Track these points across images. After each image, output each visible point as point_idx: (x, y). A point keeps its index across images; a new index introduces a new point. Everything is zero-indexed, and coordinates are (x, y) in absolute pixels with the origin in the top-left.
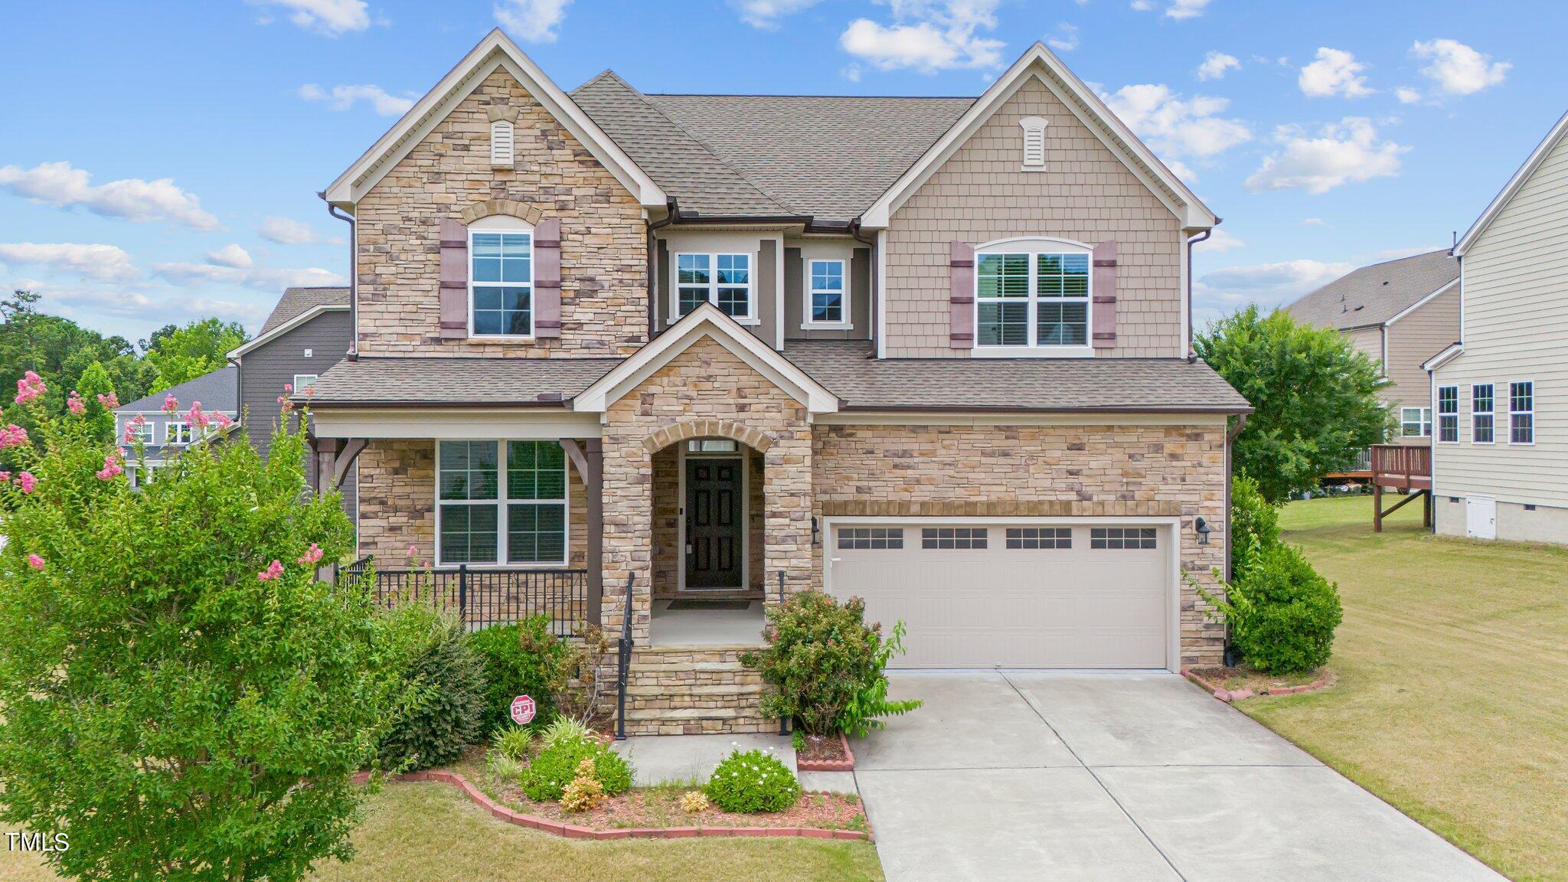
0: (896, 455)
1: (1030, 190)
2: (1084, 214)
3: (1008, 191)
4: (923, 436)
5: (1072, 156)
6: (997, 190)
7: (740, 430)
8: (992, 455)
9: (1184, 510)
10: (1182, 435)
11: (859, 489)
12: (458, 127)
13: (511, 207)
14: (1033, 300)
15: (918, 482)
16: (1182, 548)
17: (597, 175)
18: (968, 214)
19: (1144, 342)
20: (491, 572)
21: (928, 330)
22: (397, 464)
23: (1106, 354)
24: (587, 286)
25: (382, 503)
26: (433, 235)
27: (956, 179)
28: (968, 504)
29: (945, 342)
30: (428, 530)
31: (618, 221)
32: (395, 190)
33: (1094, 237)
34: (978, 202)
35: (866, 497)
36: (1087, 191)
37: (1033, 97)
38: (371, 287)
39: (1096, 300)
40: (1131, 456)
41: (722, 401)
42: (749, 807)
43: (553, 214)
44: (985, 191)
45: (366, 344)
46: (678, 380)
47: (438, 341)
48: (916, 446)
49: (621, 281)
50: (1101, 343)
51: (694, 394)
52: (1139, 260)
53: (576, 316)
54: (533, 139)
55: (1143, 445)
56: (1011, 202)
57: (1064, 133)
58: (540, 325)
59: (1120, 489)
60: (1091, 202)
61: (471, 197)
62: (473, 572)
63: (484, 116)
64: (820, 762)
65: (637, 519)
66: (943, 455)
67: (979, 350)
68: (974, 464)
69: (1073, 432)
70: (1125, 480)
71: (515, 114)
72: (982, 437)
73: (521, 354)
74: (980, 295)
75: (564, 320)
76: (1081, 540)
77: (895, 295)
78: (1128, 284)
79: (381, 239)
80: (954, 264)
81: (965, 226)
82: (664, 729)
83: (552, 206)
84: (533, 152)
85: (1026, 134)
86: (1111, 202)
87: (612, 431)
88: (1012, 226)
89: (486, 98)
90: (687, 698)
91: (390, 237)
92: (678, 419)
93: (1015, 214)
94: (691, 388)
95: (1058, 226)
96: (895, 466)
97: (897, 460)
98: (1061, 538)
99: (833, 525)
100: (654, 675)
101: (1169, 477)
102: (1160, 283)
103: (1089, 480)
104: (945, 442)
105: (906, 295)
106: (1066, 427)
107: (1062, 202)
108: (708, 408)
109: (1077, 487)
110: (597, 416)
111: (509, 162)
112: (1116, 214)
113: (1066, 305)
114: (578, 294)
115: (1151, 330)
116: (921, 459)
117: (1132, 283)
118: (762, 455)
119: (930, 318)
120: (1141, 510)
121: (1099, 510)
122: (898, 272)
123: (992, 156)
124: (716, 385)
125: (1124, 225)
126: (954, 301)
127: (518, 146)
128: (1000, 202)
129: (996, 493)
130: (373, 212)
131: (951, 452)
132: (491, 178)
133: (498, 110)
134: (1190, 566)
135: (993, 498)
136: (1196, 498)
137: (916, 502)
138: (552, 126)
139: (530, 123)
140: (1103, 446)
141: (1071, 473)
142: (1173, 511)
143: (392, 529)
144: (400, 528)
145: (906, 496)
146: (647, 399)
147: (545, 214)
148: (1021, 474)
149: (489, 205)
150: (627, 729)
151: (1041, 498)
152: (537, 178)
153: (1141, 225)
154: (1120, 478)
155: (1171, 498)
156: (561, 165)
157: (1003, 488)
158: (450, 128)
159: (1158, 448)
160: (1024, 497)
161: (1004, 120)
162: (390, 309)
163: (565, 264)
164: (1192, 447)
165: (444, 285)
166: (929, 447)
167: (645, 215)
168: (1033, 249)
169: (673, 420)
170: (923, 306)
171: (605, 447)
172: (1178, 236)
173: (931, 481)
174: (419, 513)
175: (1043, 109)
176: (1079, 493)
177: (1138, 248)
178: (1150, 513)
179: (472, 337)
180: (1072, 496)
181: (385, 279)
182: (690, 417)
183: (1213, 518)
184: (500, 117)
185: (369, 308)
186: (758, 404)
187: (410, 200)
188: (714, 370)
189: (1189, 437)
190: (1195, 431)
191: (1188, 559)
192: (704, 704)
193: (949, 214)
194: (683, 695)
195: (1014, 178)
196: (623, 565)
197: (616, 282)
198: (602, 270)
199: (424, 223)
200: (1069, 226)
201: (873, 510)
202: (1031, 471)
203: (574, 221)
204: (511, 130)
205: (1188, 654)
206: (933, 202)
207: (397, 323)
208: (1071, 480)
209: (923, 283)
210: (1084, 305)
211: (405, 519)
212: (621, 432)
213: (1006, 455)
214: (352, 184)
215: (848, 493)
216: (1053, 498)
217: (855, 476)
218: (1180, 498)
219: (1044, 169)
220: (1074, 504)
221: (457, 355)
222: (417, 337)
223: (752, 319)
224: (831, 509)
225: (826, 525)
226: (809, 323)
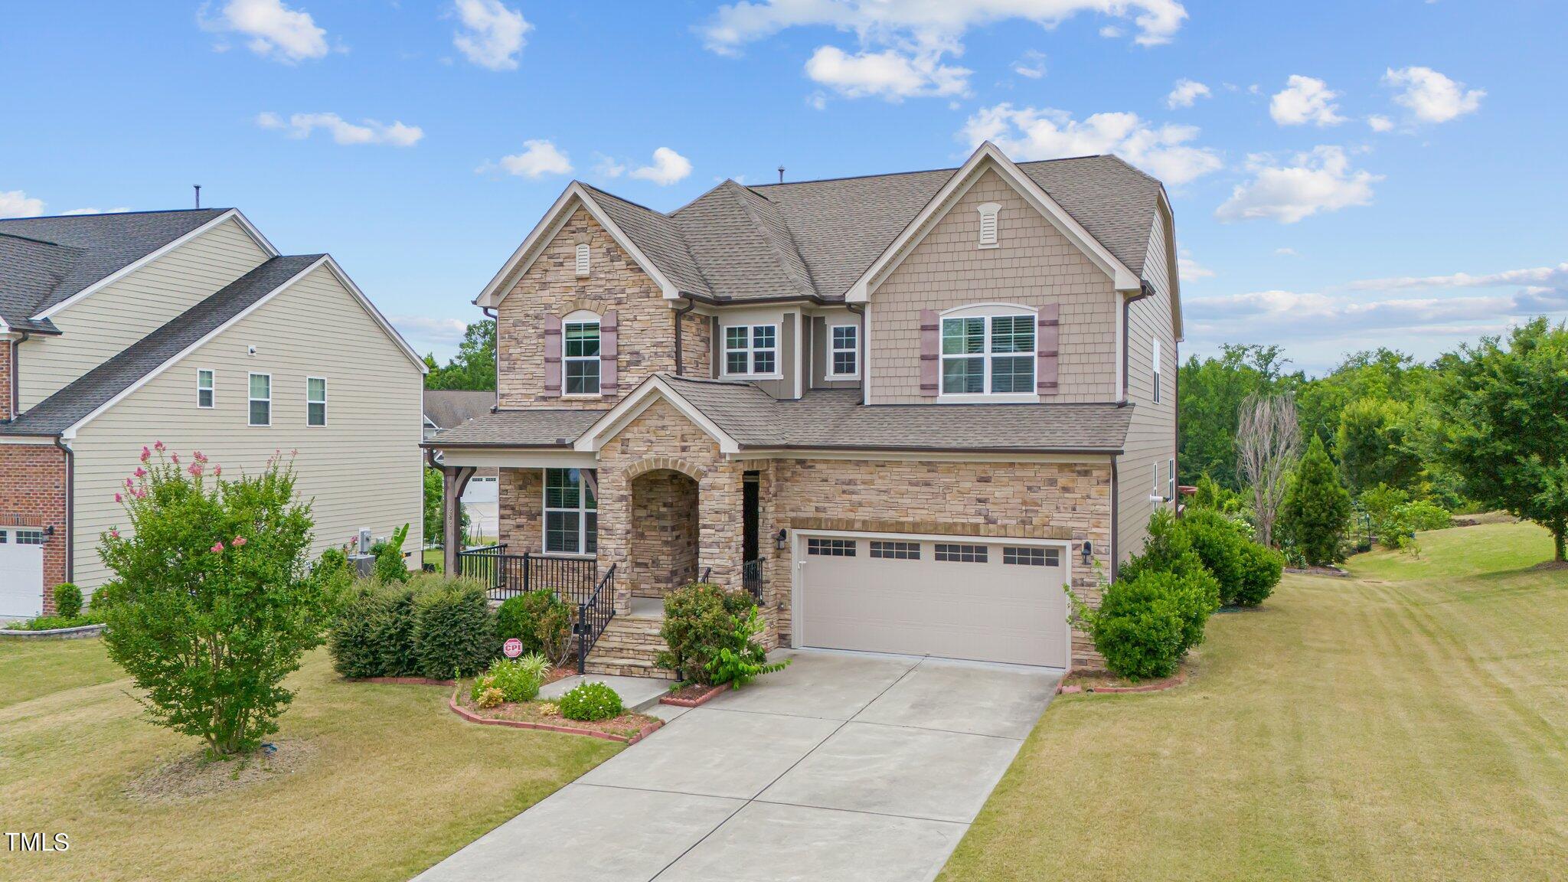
0: (844, 483)
1: (986, 264)
2: (1031, 282)
3: (967, 266)
4: (864, 469)
5: (1021, 233)
6: (959, 266)
7: (683, 465)
8: (916, 484)
9: (1074, 533)
10: (1073, 472)
11: (817, 509)
12: (557, 250)
13: (588, 304)
14: (987, 355)
15: (860, 504)
16: (1073, 567)
17: (641, 278)
18: (935, 286)
19: (1083, 389)
20: (573, 560)
21: (904, 382)
22: (521, 483)
23: (1050, 400)
24: (635, 358)
25: (513, 509)
26: (542, 325)
27: (926, 259)
28: (898, 523)
29: (917, 391)
30: (539, 528)
31: (653, 310)
32: (520, 296)
33: (1040, 300)
34: (944, 276)
35: (822, 515)
36: (1034, 262)
37: (990, 186)
38: (507, 363)
39: (1040, 354)
40: (1029, 488)
41: (672, 444)
42: (574, 716)
43: (614, 307)
44: (948, 267)
45: (504, 401)
46: (643, 429)
47: (544, 399)
48: (859, 477)
49: (656, 353)
50: (1045, 391)
51: (654, 439)
52: (1079, 319)
53: (627, 380)
54: (601, 255)
55: (1039, 479)
56: (970, 275)
57: (1014, 214)
58: (604, 387)
59: (1020, 515)
60: (1038, 271)
61: (564, 298)
62: (532, 558)
63: (572, 241)
64: (680, 700)
65: (618, 526)
66: (879, 484)
67: (943, 398)
68: (903, 491)
69: (982, 467)
70: (1024, 508)
71: (590, 238)
72: (909, 470)
73: (593, 407)
74: (945, 353)
75: (620, 382)
76: (995, 557)
77: (878, 354)
78: (1070, 339)
79: (512, 330)
80: (924, 328)
81: (933, 296)
82: (608, 671)
83: (613, 302)
84: (601, 264)
85: (982, 218)
86: (1055, 270)
87: (603, 464)
88: (971, 294)
89: (572, 228)
90: (631, 652)
91: (518, 328)
92: (644, 456)
93: (974, 285)
94: (652, 433)
95: (1009, 293)
96: (844, 492)
97: (845, 487)
98: (979, 554)
99: (800, 536)
100: (619, 634)
101: (1061, 506)
102: (1098, 338)
103: (996, 507)
104: (881, 474)
105: (886, 354)
106: (975, 463)
107: (1012, 273)
108: (663, 449)
109: (984, 512)
110: (593, 454)
111: (586, 273)
112: (1059, 280)
113: (1017, 359)
114: (629, 363)
115: (1089, 379)
116: (862, 487)
117: (1074, 339)
118: (697, 484)
119: (905, 372)
120: (1037, 533)
121: (1002, 532)
122: (880, 335)
123: (955, 238)
124: (668, 433)
125: (1066, 290)
126: (923, 358)
127: (593, 261)
128: (961, 275)
129: (918, 516)
130: (508, 312)
131: (885, 482)
132: (576, 284)
133: (580, 236)
134: (1079, 582)
135: (918, 519)
136: (1084, 525)
137: (859, 520)
138: (613, 245)
139: (600, 244)
140: (1006, 480)
141: (980, 501)
142: (1064, 534)
143: (519, 527)
144: (522, 526)
145: (851, 515)
146: (625, 442)
147: (608, 308)
148: (939, 500)
149: (575, 303)
150: (586, 668)
151: (955, 520)
152: (603, 282)
153: (1081, 289)
154: (1020, 506)
155: (1064, 524)
156: (619, 272)
157: (926, 512)
158: (552, 251)
159: (1052, 482)
160: (943, 519)
161: (965, 208)
162: (517, 377)
163: (621, 342)
164: (1082, 483)
165: (547, 360)
166: (868, 477)
167: (670, 306)
168: (987, 313)
169: (641, 457)
170: (899, 363)
171: (599, 476)
172: (1114, 296)
173: (870, 504)
174: (534, 516)
175: (997, 195)
176: (986, 517)
177: (1078, 309)
178: (1045, 536)
179: (565, 395)
180: (981, 520)
181: (514, 356)
182: (651, 455)
183: (1100, 542)
184: (581, 241)
185: (505, 377)
186: (694, 445)
187: (529, 303)
188: (666, 422)
189: (1079, 473)
190: (1086, 468)
191: (1077, 577)
192: (641, 657)
193: (919, 287)
194: (628, 650)
195: (972, 256)
196: (610, 557)
197: (652, 354)
198: (644, 346)
199: (536, 317)
200: (1018, 292)
201: (827, 525)
202: (948, 498)
203: (627, 311)
204: (588, 250)
205: (1077, 657)
206: (907, 278)
207: (521, 386)
208: (981, 506)
209: (900, 344)
210: (1031, 359)
211: (525, 520)
212: (609, 465)
213: (927, 484)
214: (493, 294)
215: (809, 512)
216: (965, 521)
217: (814, 499)
218: (1070, 524)
219: (997, 246)
220: (982, 527)
221: (555, 408)
222: (533, 396)
223: (777, 374)
224: (797, 523)
225: (794, 535)
226: (831, 375)
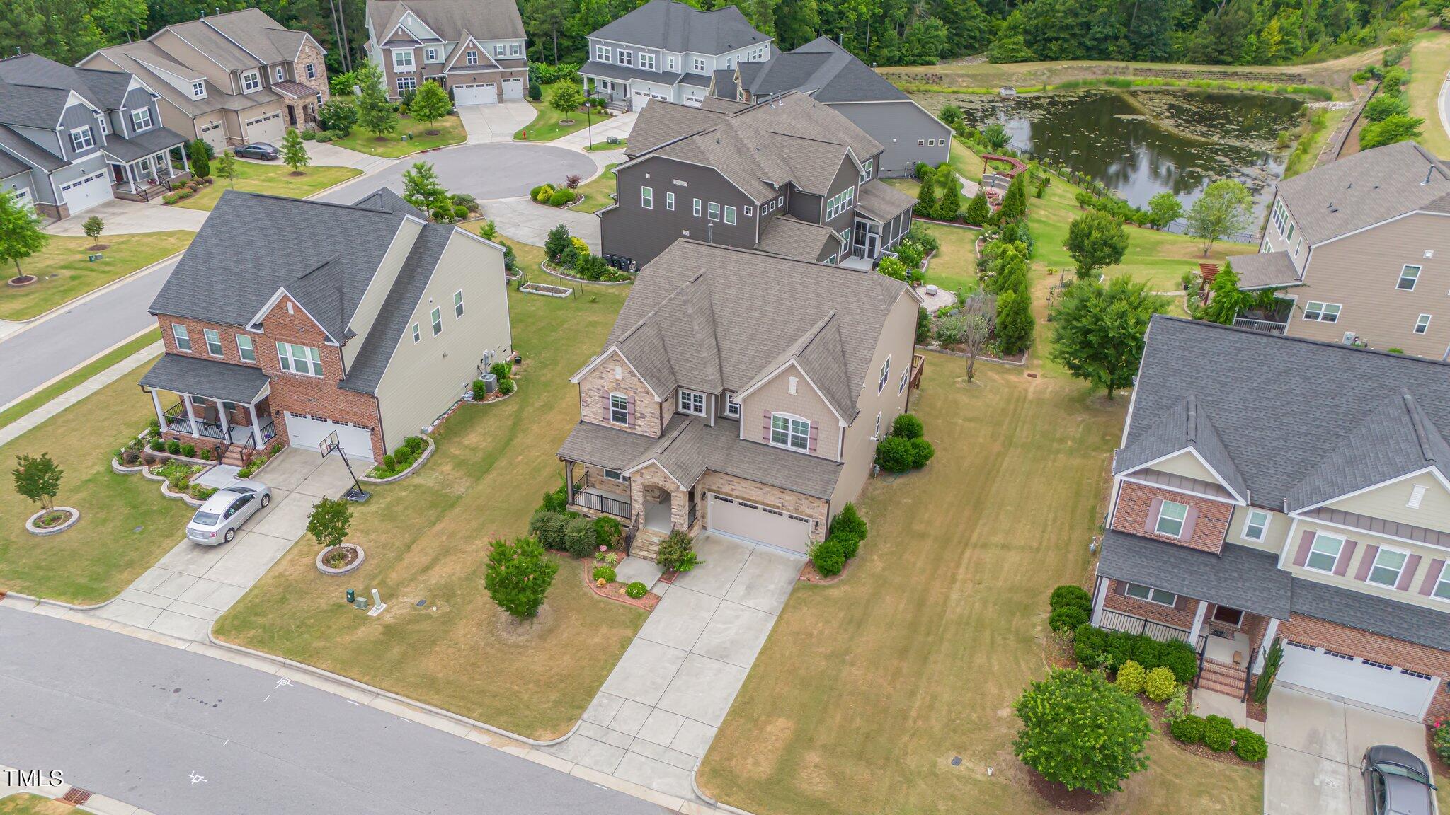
0: (729, 481)
1: (791, 400)
2: (808, 411)
3: (784, 399)
5: (806, 392)
6: (781, 398)
7: (664, 484)
9: (813, 517)
11: (718, 487)
12: (607, 366)
13: (621, 390)
14: (790, 433)
15: (736, 489)
16: (812, 527)
18: (770, 403)
19: (825, 454)
21: (756, 433)
23: (813, 454)
27: (767, 391)
28: (749, 499)
29: (761, 439)
31: (650, 400)
33: (811, 419)
34: (774, 400)
35: (720, 490)
36: (810, 404)
39: (810, 438)
40: (798, 499)
41: (660, 479)
44: (777, 397)
46: (649, 470)
47: (603, 421)
49: (652, 416)
50: (811, 451)
53: (640, 423)
54: (627, 373)
56: (784, 402)
57: (803, 384)
58: (629, 424)
60: (811, 408)
61: (610, 385)
63: (613, 364)
64: (664, 580)
65: (640, 500)
66: (743, 484)
67: (772, 443)
68: (751, 489)
70: (796, 505)
71: (621, 365)
73: (625, 429)
74: (773, 428)
75: (636, 423)
76: (785, 516)
77: (746, 421)
78: (822, 435)
80: (766, 417)
81: (770, 406)
82: (639, 556)
83: (632, 392)
84: (627, 376)
85: (790, 382)
86: (816, 410)
88: (784, 409)
89: (614, 359)
91: (590, 391)
92: (649, 480)
93: (786, 406)
94: (653, 473)
95: (799, 413)
96: (729, 484)
99: (711, 494)
101: (809, 507)
102: (832, 437)
103: (786, 502)
105: (749, 422)
107: (801, 406)
108: (657, 479)
110: (628, 476)
111: (620, 378)
112: (819, 413)
113: (801, 437)
114: (640, 417)
115: (828, 451)
116: (736, 484)
119: (757, 429)
122: (747, 414)
123: (779, 386)
124: (659, 475)
125: (821, 417)
126: (765, 426)
127: (623, 374)
128: (781, 401)
129: (757, 498)
132: (615, 381)
134: (814, 532)
136: (817, 515)
137: (735, 494)
139: (626, 368)
140: (790, 494)
141: (780, 499)
142: (810, 516)
145: (732, 493)
146: (642, 473)
148: (765, 495)
149: (615, 388)
150: (630, 554)
151: (771, 503)
152: (627, 384)
153: (827, 421)
156: (635, 382)
157: (760, 498)
158: (604, 365)
160: (767, 501)
161: (784, 376)
163: (636, 408)
165: (604, 408)
167: (658, 401)
168: (791, 418)
170: (754, 427)
171: (632, 482)
173: (740, 490)
175: (797, 375)
176: (782, 504)
177: (826, 428)
178: (803, 515)
179: (612, 422)
182: (652, 480)
183: (822, 521)
184: (617, 365)
193: (763, 402)
195: (786, 396)
198: (647, 412)
199: (598, 389)
200: (803, 414)
201: (722, 493)
202: (769, 495)
203: (639, 398)
204: (621, 369)
206: (759, 398)
209: (755, 420)
210: (807, 438)
212: (635, 479)
213: (761, 489)
215: (715, 487)
216: (774, 504)
218: (812, 514)
219: (795, 394)
220: (781, 507)
221: (608, 426)
222: (598, 419)
223: (703, 414)
224: (710, 490)
225: (709, 494)
226: (727, 413)
